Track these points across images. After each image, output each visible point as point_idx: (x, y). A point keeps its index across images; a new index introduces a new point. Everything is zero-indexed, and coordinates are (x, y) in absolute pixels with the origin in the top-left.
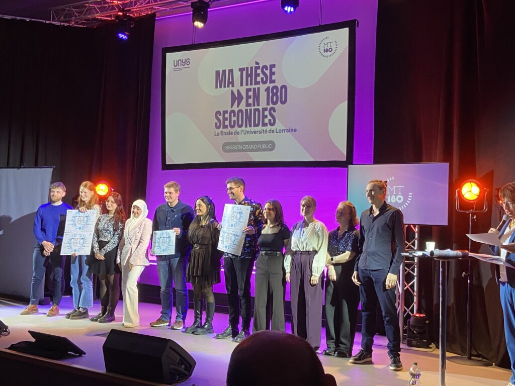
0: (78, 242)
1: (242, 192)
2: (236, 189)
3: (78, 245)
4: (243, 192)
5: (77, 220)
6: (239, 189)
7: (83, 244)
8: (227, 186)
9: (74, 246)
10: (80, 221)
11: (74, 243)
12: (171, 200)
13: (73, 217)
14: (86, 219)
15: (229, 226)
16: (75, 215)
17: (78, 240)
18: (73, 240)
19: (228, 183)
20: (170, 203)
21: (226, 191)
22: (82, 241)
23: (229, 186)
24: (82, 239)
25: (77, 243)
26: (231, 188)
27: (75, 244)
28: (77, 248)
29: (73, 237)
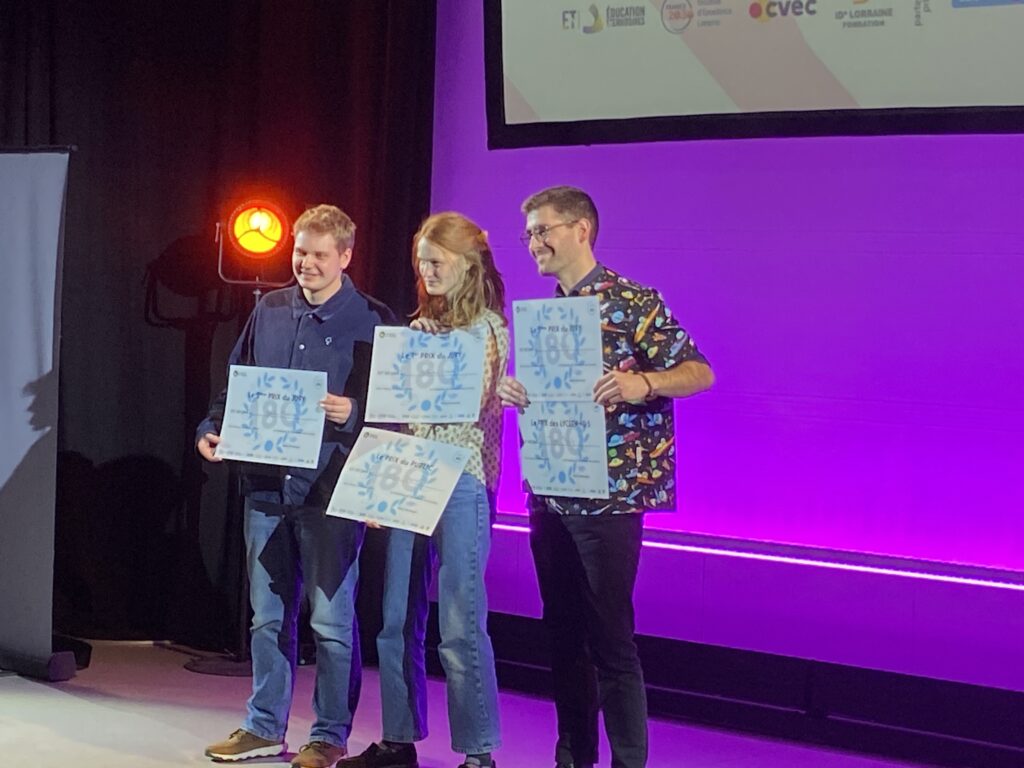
0: (402, 476)
1: (586, 243)
2: (563, 231)
3: (400, 488)
4: (593, 245)
5: (414, 371)
6: (577, 229)
7: (420, 486)
8: (525, 222)
9: (384, 486)
10: (429, 373)
11: (387, 475)
12: (316, 283)
13: (400, 357)
14: (449, 365)
15: (548, 386)
16: (408, 350)
17: (405, 469)
18: (385, 463)
19: (529, 208)
20: (313, 291)
21: (525, 241)
22: (418, 474)
23: (532, 221)
24: (422, 465)
25: (395, 478)
26: (542, 229)
27: (389, 481)
28: (390, 499)
29: (392, 452)
